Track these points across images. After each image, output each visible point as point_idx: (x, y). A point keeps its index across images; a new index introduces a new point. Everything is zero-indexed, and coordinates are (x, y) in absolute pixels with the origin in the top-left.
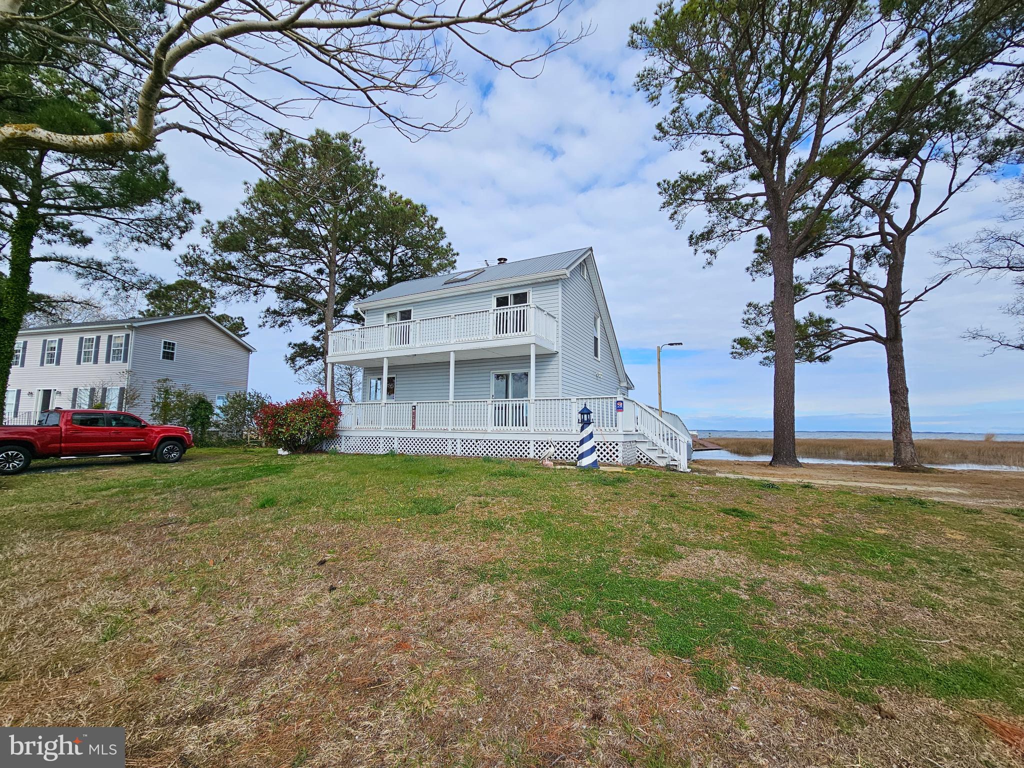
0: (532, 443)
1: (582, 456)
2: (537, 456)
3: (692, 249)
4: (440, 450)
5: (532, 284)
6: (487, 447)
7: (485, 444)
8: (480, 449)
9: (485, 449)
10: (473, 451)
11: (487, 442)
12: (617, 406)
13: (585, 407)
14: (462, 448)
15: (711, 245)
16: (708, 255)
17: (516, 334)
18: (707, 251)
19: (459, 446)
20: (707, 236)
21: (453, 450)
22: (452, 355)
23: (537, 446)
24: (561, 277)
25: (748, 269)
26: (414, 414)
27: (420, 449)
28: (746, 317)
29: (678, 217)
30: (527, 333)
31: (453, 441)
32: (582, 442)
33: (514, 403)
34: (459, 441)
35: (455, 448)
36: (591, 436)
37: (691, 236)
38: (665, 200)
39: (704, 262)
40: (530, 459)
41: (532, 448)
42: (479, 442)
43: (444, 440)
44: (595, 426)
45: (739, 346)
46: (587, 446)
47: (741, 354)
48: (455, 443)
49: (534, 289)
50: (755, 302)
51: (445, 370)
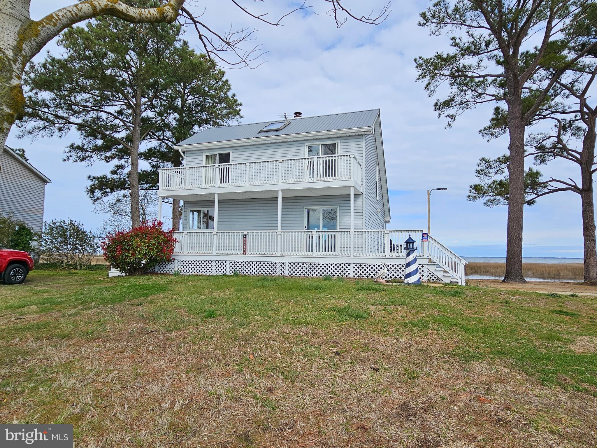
0: (352, 266)
1: (408, 275)
2: (356, 276)
3: (437, 112)
4: (270, 271)
5: (340, 137)
6: (313, 268)
7: (311, 266)
8: (306, 271)
9: (310, 271)
10: (300, 272)
11: (313, 265)
12: (423, 237)
13: (410, 238)
14: (290, 270)
15: (451, 111)
16: (449, 119)
17: (329, 178)
18: (449, 116)
19: (287, 268)
20: (447, 104)
21: (281, 272)
22: (280, 192)
23: (356, 268)
24: (366, 133)
25: (480, 131)
26: (245, 241)
27: (251, 271)
28: (479, 168)
29: (431, 88)
30: (337, 178)
31: (281, 264)
32: (408, 265)
33: (327, 233)
34: (287, 264)
35: (283, 270)
36: (415, 260)
37: (437, 103)
38: (420, 73)
39: (446, 125)
40: (350, 278)
41: (352, 270)
42: (305, 265)
43: (274, 264)
44: (418, 252)
45: (474, 191)
46: (412, 268)
47: (475, 197)
48: (283, 266)
49: (342, 141)
50: (487, 158)
51: (274, 205)
